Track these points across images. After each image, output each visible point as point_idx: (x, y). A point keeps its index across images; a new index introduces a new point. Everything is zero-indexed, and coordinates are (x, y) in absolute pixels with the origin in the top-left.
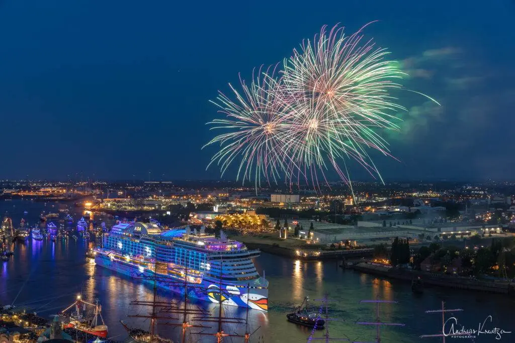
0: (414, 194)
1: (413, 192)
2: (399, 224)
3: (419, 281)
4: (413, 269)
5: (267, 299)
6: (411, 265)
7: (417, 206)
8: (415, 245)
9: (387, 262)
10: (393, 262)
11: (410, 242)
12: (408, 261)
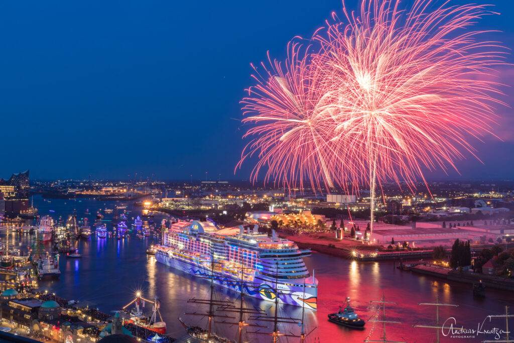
0: (476, 195)
1: (475, 193)
2: (459, 225)
3: (481, 284)
4: (474, 272)
5: (316, 298)
6: (472, 268)
7: (478, 206)
8: (477, 247)
9: (446, 264)
10: (453, 265)
11: (471, 245)
12: (469, 263)
